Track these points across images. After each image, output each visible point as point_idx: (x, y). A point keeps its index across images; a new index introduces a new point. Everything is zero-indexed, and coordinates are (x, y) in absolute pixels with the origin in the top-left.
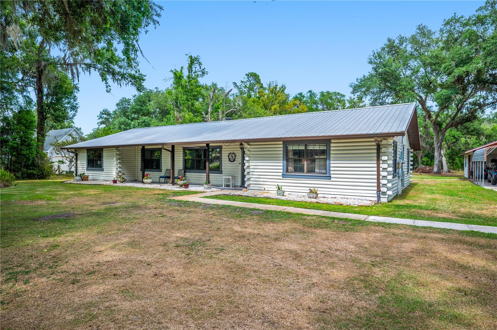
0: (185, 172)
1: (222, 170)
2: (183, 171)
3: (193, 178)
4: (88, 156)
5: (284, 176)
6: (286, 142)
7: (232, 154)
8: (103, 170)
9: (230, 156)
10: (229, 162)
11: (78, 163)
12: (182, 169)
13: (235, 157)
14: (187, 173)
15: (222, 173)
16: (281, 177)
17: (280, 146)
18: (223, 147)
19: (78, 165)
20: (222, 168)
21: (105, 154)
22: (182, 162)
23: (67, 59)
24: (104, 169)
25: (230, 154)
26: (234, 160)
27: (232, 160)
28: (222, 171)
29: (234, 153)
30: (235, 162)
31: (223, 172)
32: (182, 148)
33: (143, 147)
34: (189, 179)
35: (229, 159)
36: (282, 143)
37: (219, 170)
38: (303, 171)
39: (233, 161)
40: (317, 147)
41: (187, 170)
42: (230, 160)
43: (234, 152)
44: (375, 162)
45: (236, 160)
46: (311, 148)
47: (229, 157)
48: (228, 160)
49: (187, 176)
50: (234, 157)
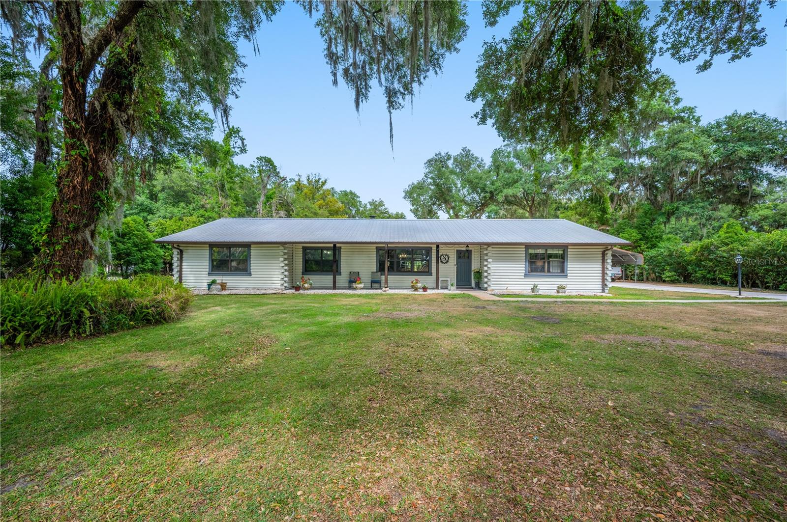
2: (379, 273)
4: (211, 255)
5: (526, 276)
6: (528, 246)
7: (445, 256)
8: (250, 274)
9: (442, 258)
10: (441, 264)
11: (183, 264)
12: (375, 271)
15: (431, 275)
16: (523, 277)
17: (522, 249)
19: (183, 267)
20: (432, 270)
21: (253, 252)
24: (252, 273)
25: (442, 255)
26: (447, 262)
27: (445, 262)
28: (432, 273)
29: (447, 255)
30: (448, 263)
33: (335, 245)
35: (441, 260)
36: (524, 247)
37: (428, 272)
38: (544, 271)
40: (556, 252)
42: (442, 262)
44: (601, 264)
45: (450, 261)
46: (549, 252)
47: (440, 258)
50: (447, 259)
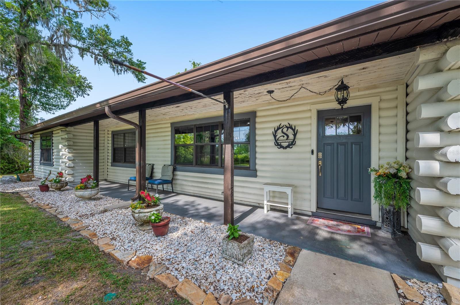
0: (175, 170)
1: (257, 167)
2: (171, 168)
3: (190, 184)
4: (41, 144)
7: (285, 130)
8: (53, 165)
9: (279, 133)
10: (276, 149)
12: (169, 163)
13: (295, 135)
14: (178, 173)
15: (256, 176)
18: (258, 114)
20: (255, 164)
21: (55, 139)
22: (170, 151)
23: (55, 39)
24: (54, 163)
25: (279, 128)
26: (292, 144)
27: (285, 144)
28: (256, 170)
29: (290, 127)
30: (294, 149)
31: (258, 174)
32: (169, 125)
34: (183, 185)
35: (276, 140)
37: (248, 169)
39: (288, 146)
41: (178, 167)
42: (278, 145)
43: (293, 123)
45: (298, 142)
47: (275, 136)
48: (272, 143)
49: (178, 177)
50: (291, 137)
